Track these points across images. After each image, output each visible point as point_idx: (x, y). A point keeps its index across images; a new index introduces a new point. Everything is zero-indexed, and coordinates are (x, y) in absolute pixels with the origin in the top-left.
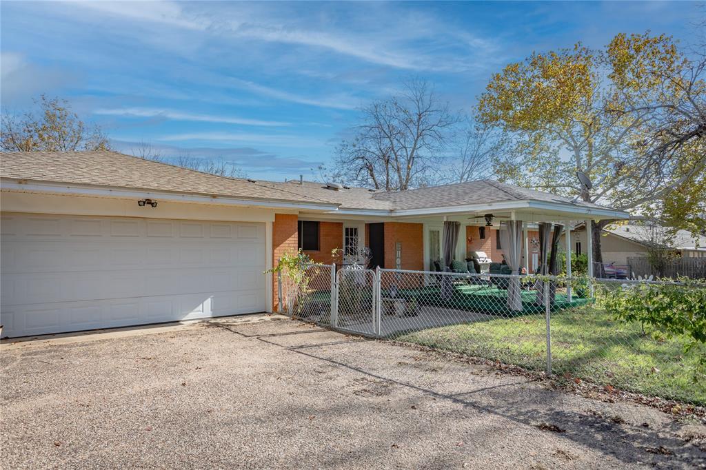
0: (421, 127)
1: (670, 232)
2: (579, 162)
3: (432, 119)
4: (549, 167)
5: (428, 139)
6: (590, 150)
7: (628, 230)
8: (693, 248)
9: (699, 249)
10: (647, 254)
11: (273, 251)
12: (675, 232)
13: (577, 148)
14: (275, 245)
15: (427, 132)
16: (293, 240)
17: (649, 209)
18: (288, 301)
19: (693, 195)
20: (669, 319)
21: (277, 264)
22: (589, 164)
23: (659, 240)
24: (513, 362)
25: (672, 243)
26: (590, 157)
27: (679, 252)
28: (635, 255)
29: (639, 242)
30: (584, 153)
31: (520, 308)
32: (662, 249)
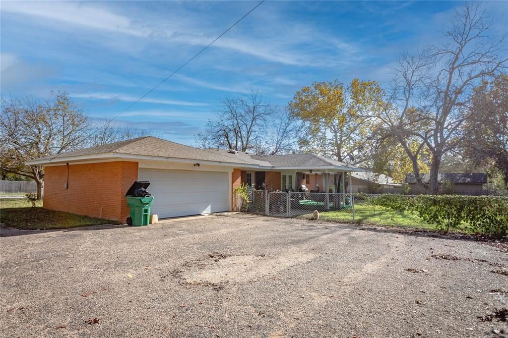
0: (255, 114)
1: (376, 176)
2: (336, 139)
3: (261, 110)
4: (322, 141)
5: (258, 121)
6: (341, 133)
7: (357, 174)
8: (385, 184)
9: (388, 184)
10: (367, 187)
11: (232, 184)
12: (378, 175)
13: (335, 132)
14: (233, 182)
15: (259, 117)
16: (239, 180)
17: (367, 164)
18: (239, 204)
19: (386, 157)
20: (386, 204)
21: (234, 190)
22: (341, 140)
23: (371, 180)
24: (342, 221)
25: (377, 181)
26: (341, 136)
27: (380, 185)
28: (362, 187)
29: (363, 180)
30: (338, 134)
31: (329, 208)
32: (374, 183)
